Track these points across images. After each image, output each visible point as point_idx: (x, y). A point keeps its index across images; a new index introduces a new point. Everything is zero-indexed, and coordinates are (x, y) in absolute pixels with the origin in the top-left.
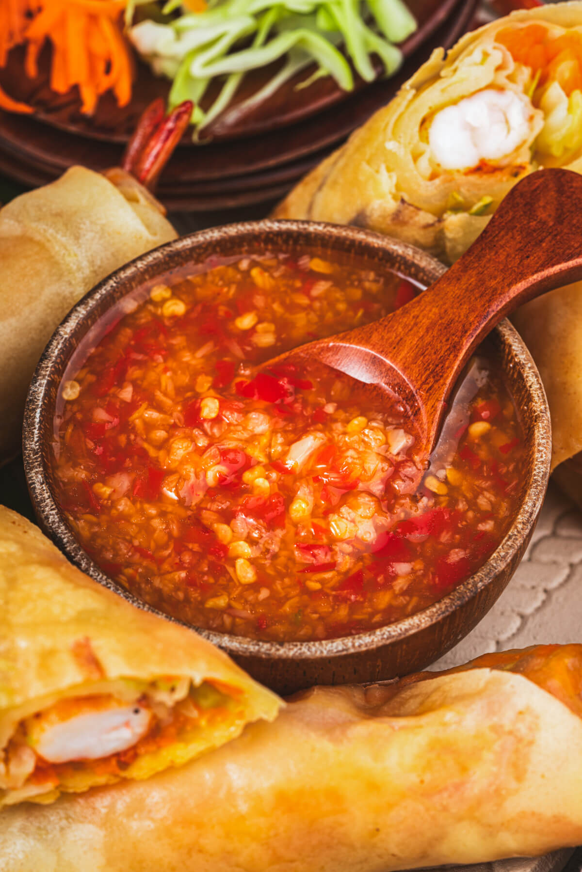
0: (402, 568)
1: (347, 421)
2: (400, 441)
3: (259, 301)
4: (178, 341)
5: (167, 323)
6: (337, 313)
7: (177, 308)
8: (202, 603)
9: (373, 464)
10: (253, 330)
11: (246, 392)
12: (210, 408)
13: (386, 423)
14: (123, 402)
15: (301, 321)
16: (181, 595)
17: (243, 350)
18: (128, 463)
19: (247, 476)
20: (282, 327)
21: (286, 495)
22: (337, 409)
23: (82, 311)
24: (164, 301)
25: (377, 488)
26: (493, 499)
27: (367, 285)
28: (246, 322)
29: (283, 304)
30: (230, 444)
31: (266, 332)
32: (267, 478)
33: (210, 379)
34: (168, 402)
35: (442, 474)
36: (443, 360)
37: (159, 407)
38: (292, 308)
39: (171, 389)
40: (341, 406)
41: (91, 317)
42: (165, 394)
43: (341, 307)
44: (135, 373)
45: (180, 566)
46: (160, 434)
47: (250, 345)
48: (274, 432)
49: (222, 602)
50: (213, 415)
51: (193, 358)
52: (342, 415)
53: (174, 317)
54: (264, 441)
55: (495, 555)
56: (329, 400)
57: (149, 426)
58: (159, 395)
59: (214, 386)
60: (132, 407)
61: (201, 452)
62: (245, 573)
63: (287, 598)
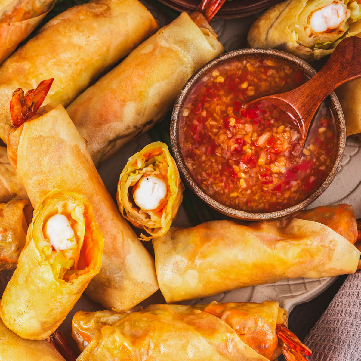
0: (294, 183)
1: (278, 127)
2: (295, 136)
3: (249, 77)
4: (222, 93)
5: (218, 86)
6: (276, 82)
7: (221, 80)
8: (229, 194)
9: (286, 146)
10: (247, 89)
11: (244, 114)
12: (232, 122)
13: (291, 128)
14: (203, 117)
15: (264, 85)
16: (222, 192)
17: (244, 97)
18: (205, 141)
19: (244, 148)
20: (257, 88)
21: (257, 155)
22: (274, 122)
23: (189, 84)
24: (217, 77)
25: (287, 153)
26: (325, 158)
27: (286, 71)
28: (245, 85)
29: (257, 78)
30: (239, 137)
31: (251, 90)
32: (251, 149)
33: (232, 108)
34: (218, 118)
35: (308, 147)
36: (311, 108)
37: (214, 119)
38: (260, 80)
39: (219, 112)
40: (276, 120)
41: (193, 86)
42: (217, 114)
43: (277, 80)
44: (207, 105)
45: (222, 181)
46: (215, 130)
47: (246, 95)
48: (254, 131)
49: (234, 194)
50: (233, 125)
51: (226, 100)
52: (276, 124)
53: (220, 83)
54: (250, 135)
55: (325, 183)
56: (272, 118)
57: (212, 127)
58: (215, 115)
59: (234, 112)
60: (206, 119)
61: (229, 139)
62: (243, 184)
63: (256, 193)
